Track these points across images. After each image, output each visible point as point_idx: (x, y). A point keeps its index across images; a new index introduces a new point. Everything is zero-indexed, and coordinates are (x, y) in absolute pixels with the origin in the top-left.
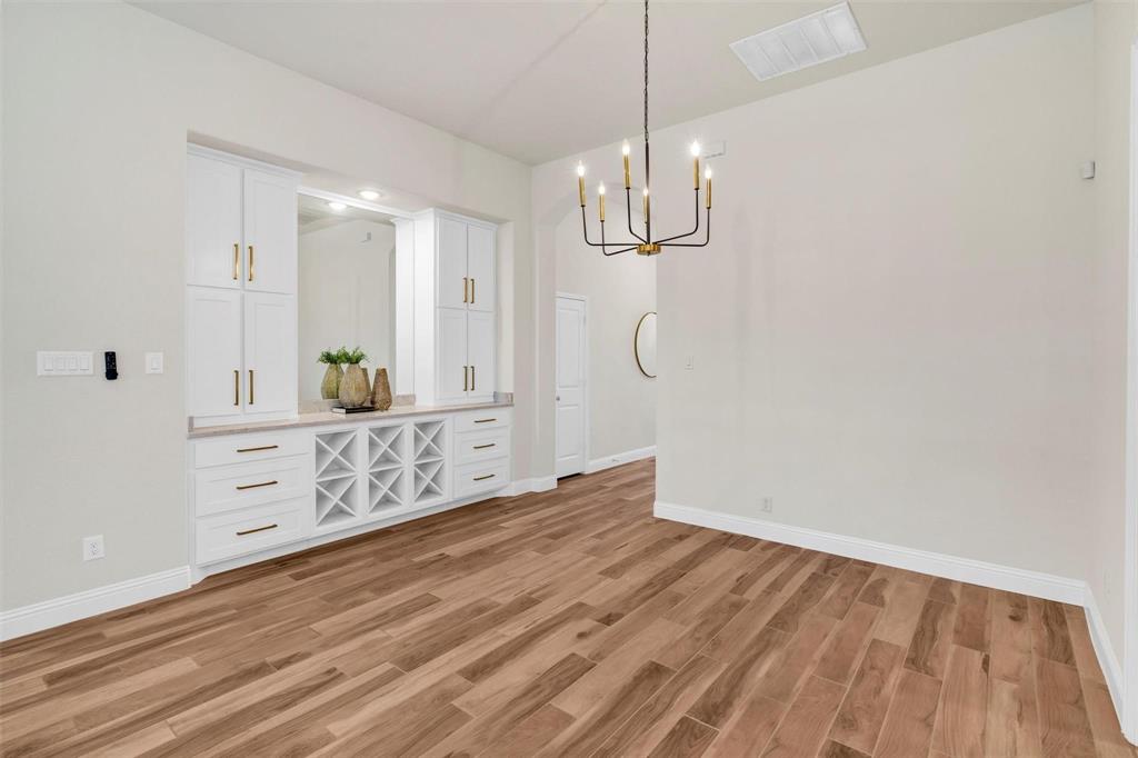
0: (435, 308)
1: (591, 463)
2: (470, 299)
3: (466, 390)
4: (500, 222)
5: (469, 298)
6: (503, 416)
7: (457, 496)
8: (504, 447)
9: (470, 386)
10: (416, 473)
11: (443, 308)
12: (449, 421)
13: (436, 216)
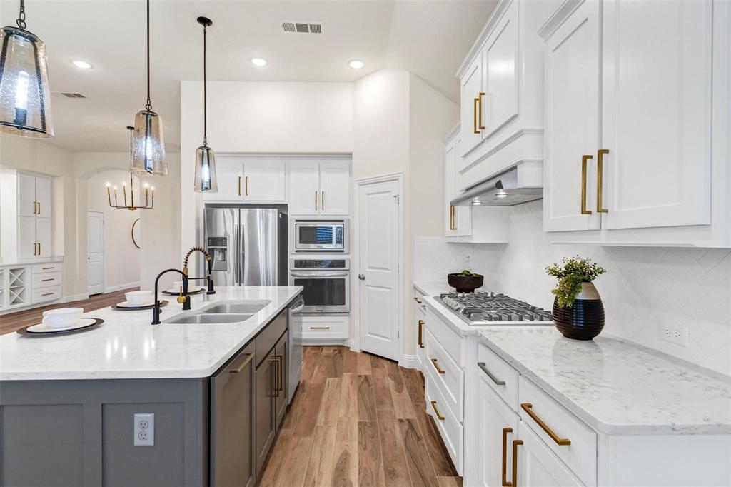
0: (18, 216)
1: (108, 288)
2: (38, 212)
3: (35, 254)
4: (54, 177)
5: (37, 210)
6: (58, 267)
7: (34, 302)
8: (58, 280)
9: (38, 253)
10: (10, 293)
11: (22, 216)
12: (28, 270)
13: (17, 173)
